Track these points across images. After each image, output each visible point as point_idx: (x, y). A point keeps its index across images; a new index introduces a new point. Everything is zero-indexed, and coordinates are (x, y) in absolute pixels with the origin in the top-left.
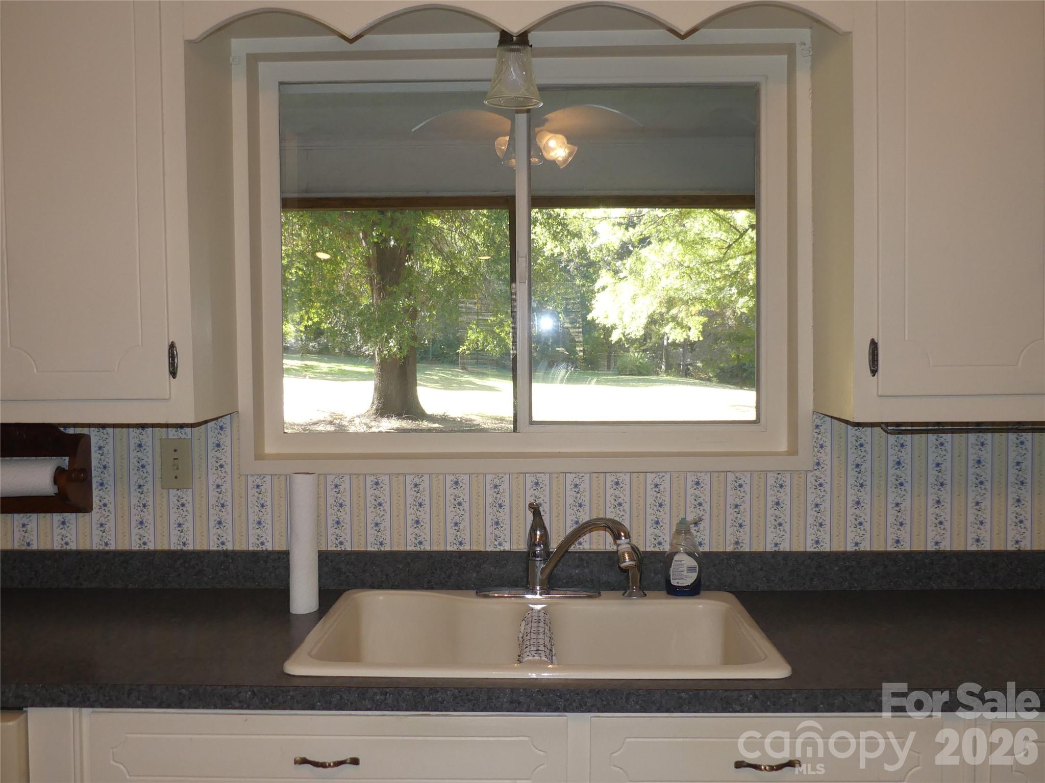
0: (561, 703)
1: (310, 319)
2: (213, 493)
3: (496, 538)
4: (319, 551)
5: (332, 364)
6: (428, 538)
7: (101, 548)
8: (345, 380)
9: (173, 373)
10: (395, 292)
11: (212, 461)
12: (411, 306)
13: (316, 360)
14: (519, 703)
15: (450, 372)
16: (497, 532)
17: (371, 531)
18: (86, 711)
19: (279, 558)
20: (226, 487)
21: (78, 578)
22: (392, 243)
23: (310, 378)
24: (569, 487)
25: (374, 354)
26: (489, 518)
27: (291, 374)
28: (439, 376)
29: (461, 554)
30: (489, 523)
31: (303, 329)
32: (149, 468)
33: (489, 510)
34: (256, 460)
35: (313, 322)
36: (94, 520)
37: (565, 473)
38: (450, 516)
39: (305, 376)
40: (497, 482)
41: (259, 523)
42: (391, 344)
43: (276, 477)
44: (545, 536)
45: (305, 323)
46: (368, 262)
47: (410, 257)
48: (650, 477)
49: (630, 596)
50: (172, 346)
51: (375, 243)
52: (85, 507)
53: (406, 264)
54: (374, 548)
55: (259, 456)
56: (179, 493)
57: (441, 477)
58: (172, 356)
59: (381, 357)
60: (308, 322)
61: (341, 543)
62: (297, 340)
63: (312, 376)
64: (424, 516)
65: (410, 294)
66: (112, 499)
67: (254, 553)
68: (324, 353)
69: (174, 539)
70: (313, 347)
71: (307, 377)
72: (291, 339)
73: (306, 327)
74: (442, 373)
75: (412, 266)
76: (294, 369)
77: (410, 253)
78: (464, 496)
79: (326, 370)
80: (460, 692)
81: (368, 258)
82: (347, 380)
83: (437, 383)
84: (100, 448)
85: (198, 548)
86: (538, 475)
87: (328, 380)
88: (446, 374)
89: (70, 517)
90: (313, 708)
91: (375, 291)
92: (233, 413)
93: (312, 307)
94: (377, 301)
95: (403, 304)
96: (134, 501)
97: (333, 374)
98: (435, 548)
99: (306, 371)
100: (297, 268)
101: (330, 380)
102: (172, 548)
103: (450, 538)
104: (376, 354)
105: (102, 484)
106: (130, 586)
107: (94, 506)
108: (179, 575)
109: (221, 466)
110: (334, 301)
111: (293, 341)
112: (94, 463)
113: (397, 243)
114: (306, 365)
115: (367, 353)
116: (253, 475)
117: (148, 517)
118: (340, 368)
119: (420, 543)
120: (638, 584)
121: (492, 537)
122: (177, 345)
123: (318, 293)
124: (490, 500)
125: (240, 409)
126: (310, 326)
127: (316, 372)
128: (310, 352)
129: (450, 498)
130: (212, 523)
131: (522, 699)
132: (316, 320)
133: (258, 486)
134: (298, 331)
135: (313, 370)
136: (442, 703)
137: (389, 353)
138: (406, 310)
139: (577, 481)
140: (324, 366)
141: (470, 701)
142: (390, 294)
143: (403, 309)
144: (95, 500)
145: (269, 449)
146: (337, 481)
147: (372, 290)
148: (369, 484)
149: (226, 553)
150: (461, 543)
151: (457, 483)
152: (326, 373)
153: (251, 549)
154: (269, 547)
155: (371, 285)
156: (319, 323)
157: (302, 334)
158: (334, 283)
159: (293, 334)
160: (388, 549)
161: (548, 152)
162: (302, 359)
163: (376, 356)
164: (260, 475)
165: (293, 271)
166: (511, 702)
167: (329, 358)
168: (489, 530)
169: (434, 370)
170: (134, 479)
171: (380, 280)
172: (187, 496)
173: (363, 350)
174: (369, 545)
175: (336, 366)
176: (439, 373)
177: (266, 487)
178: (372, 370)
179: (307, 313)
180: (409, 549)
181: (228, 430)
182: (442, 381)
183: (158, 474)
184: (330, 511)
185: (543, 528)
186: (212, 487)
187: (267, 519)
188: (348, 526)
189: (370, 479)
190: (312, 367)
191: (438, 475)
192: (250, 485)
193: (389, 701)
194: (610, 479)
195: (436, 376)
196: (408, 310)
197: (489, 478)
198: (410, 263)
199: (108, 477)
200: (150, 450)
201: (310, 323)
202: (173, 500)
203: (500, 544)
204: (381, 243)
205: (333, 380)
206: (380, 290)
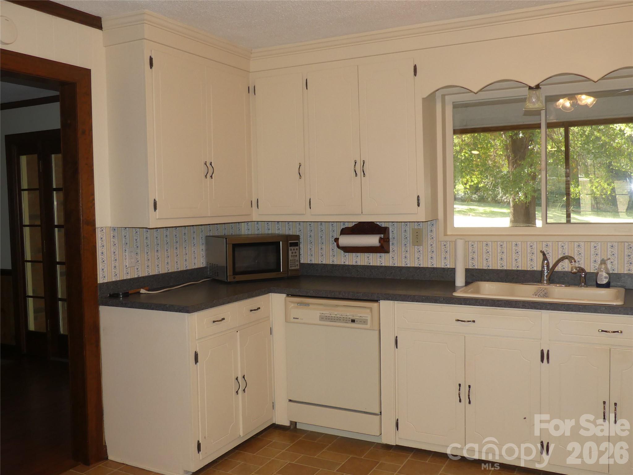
0: (539, 307)
1: (472, 181)
2: (430, 247)
3: (531, 265)
4: (466, 269)
5: (486, 208)
6: (505, 265)
7: (392, 265)
8: (493, 217)
9: (419, 205)
10: (523, 164)
11: (429, 236)
12: (532, 172)
13: (476, 205)
14: (525, 306)
15: (561, 212)
16: (531, 263)
17: (485, 262)
18: (396, 302)
19: (452, 270)
20: (434, 245)
21: (385, 275)
22: (521, 135)
23: (472, 216)
24: (559, 247)
25: (510, 201)
26: (528, 258)
27: (462, 214)
28: (553, 214)
29: (517, 271)
30: (528, 260)
31: (468, 187)
32: (408, 239)
33: (528, 255)
34: (444, 236)
35: (474, 183)
36: (390, 256)
37: (558, 242)
38: (514, 257)
39: (469, 215)
40: (531, 244)
41: (445, 258)
42: (520, 195)
43: (451, 242)
44: (548, 263)
45: (470, 183)
46: (506, 148)
47: (532, 143)
48: (592, 243)
49: (581, 286)
50: (418, 197)
51: (510, 136)
52: (387, 251)
53: (529, 147)
54: (486, 268)
55: (445, 234)
56: (418, 247)
57: (511, 243)
58: (418, 200)
59: (514, 203)
60: (471, 183)
61: (474, 266)
62: (465, 194)
63: (474, 215)
64: (504, 256)
65: (531, 165)
66: (396, 249)
67: (443, 268)
68: (482, 201)
69: (416, 263)
70: (475, 198)
71: (471, 215)
72: (461, 193)
73: (470, 186)
74: (555, 212)
75: (533, 149)
76: (463, 211)
77: (532, 141)
78: (519, 249)
79: (483, 211)
80: (506, 302)
81: (506, 145)
82: (495, 217)
83: (552, 219)
84: (392, 232)
85: (424, 266)
86: (547, 242)
87: (483, 217)
88: (558, 213)
89: (383, 254)
90: (461, 304)
91: (510, 164)
92: (437, 219)
93: (474, 175)
94: (511, 169)
95: (527, 171)
96: (403, 250)
97: (487, 214)
98: (508, 269)
99: (470, 212)
100: (465, 152)
101: (485, 217)
102: (416, 266)
103: (514, 265)
104: (511, 201)
105: (393, 244)
106: (402, 278)
107: (390, 251)
108: (418, 275)
109: (433, 238)
110: (486, 170)
111: (463, 194)
112: (391, 237)
113: (524, 135)
114: (470, 208)
115: (505, 200)
116: (443, 241)
117: (408, 255)
118: (491, 210)
119: (503, 266)
120: (584, 283)
121: (530, 265)
122: (420, 196)
123: (477, 166)
124: (529, 251)
125: (439, 218)
126: (472, 186)
127: (476, 213)
128: (472, 200)
129: (514, 250)
130: (429, 258)
131: (526, 305)
132: (475, 182)
133: (445, 245)
134: (466, 188)
135: (474, 212)
136: (501, 305)
137: (519, 200)
138: (529, 175)
139: (563, 245)
140: (481, 209)
141: (510, 304)
142: (520, 165)
143: (528, 173)
144: (391, 249)
145: (449, 233)
146: (473, 244)
147: (509, 163)
148: (484, 245)
149: (434, 268)
150: (518, 267)
151: (516, 245)
152: (482, 213)
153: (442, 267)
154: (448, 266)
155: (508, 160)
156: (478, 183)
157: (467, 190)
158: (486, 160)
159: (463, 190)
160: (491, 268)
161: (581, 101)
162: (469, 205)
163: (511, 202)
164: (446, 241)
165: (463, 154)
166: (523, 306)
167: (484, 204)
168: (529, 262)
169: (551, 210)
170: (403, 242)
171: (513, 157)
172: (421, 248)
173: (503, 199)
174: (484, 267)
175: (488, 209)
176: (554, 212)
177: (448, 245)
178: (509, 211)
179: (471, 177)
180: (498, 268)
181: (435, 226)
182: (555, 217)
183: (411, 241)
184: (470, 254)
185: (547, 260)
186: (429, 245)
187: (448, 256)
188: (476, 260)
189: (485, 243)
190: (474, 210)
191: (509, 242)
192: (442, 245)
193: (484, 303)
194: (576, 244)
195: (551, 214)
196: (530, 174)
197: (529, 243)
198: (532, 146)
199: (395, 242)
200: (408, 232)
201: (472, 184)
202: (416, 249)
203: (533, 268)
204: (514, 136)
205: (486, 217)
206: (513, 163)
